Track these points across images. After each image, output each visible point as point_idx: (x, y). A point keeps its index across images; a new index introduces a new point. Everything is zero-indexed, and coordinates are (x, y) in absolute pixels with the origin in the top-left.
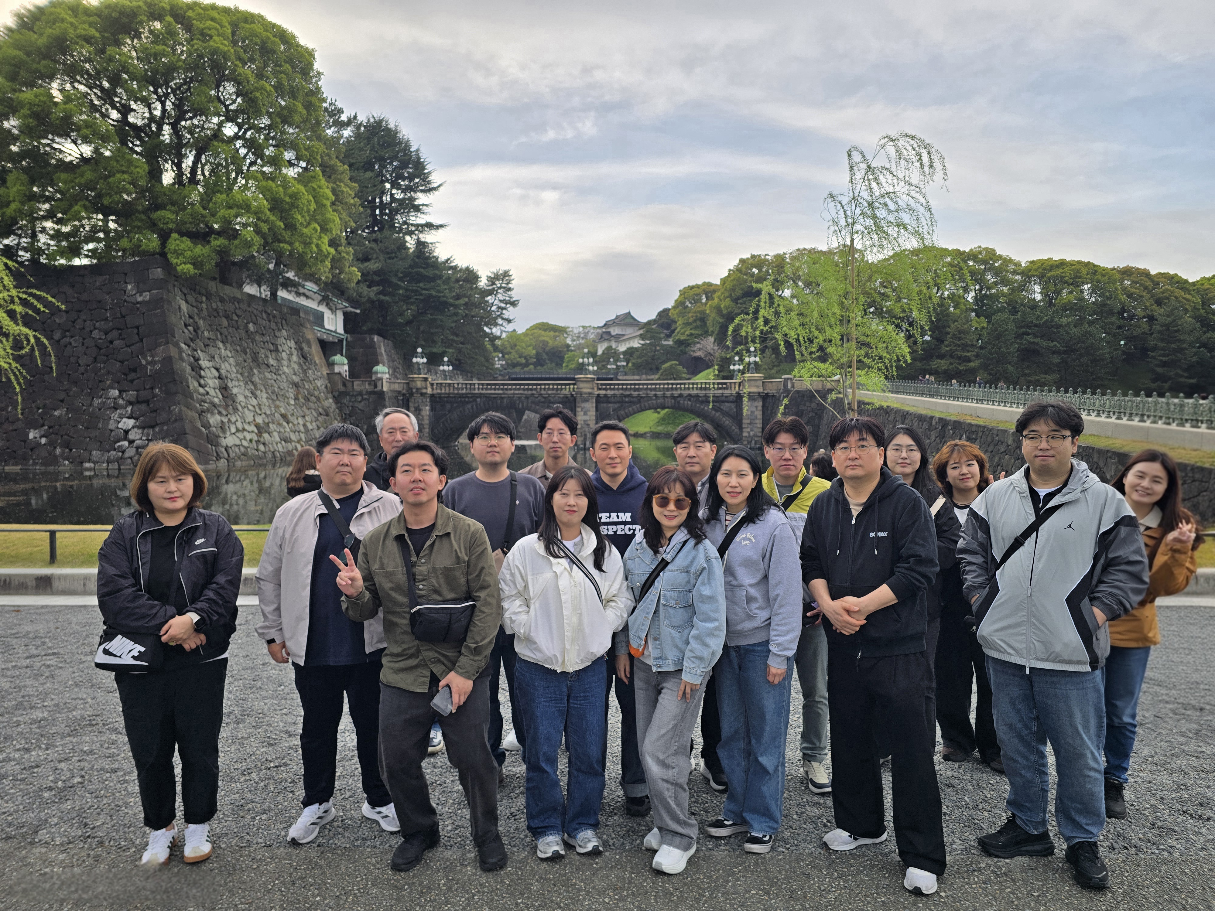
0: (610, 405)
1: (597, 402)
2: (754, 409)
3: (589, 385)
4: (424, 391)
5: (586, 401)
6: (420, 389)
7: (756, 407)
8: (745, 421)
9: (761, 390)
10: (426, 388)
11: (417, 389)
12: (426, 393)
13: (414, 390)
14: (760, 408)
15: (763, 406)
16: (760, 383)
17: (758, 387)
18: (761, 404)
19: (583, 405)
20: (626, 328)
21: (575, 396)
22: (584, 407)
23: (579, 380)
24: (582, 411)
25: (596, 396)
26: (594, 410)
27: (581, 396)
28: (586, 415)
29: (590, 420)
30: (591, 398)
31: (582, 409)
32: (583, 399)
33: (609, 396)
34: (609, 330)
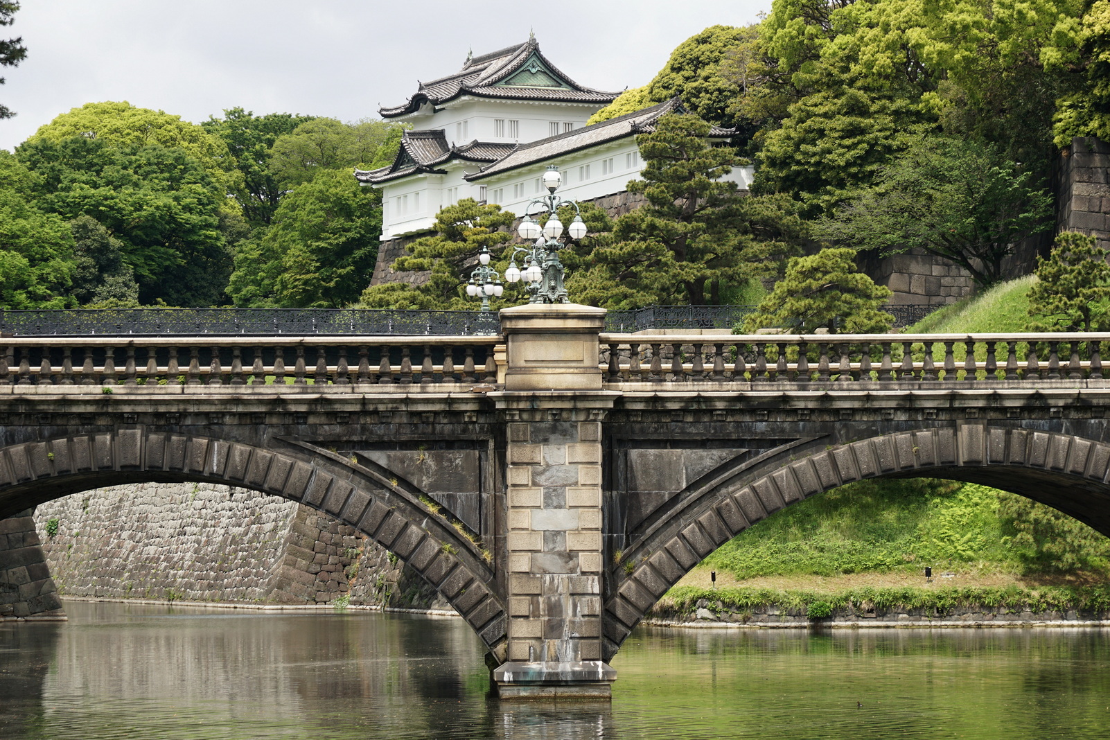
0: (679, 454)
1: (612, 439)
3: (572, 355)
5: (557, 428)
19: (542, 454)
20: (514, 117)
21: (500, 406)
22: (548, 465)
23: (522, 324)
24: (535, 484)
25: (611, 405)
26: (599, 481)
27: (533, 411)
28: (559, 507)
29: (578, 531)
30: (582, 417)
31: (535, 474)
32: (542, 421)
33: (676, 406)
34: (435, 125)
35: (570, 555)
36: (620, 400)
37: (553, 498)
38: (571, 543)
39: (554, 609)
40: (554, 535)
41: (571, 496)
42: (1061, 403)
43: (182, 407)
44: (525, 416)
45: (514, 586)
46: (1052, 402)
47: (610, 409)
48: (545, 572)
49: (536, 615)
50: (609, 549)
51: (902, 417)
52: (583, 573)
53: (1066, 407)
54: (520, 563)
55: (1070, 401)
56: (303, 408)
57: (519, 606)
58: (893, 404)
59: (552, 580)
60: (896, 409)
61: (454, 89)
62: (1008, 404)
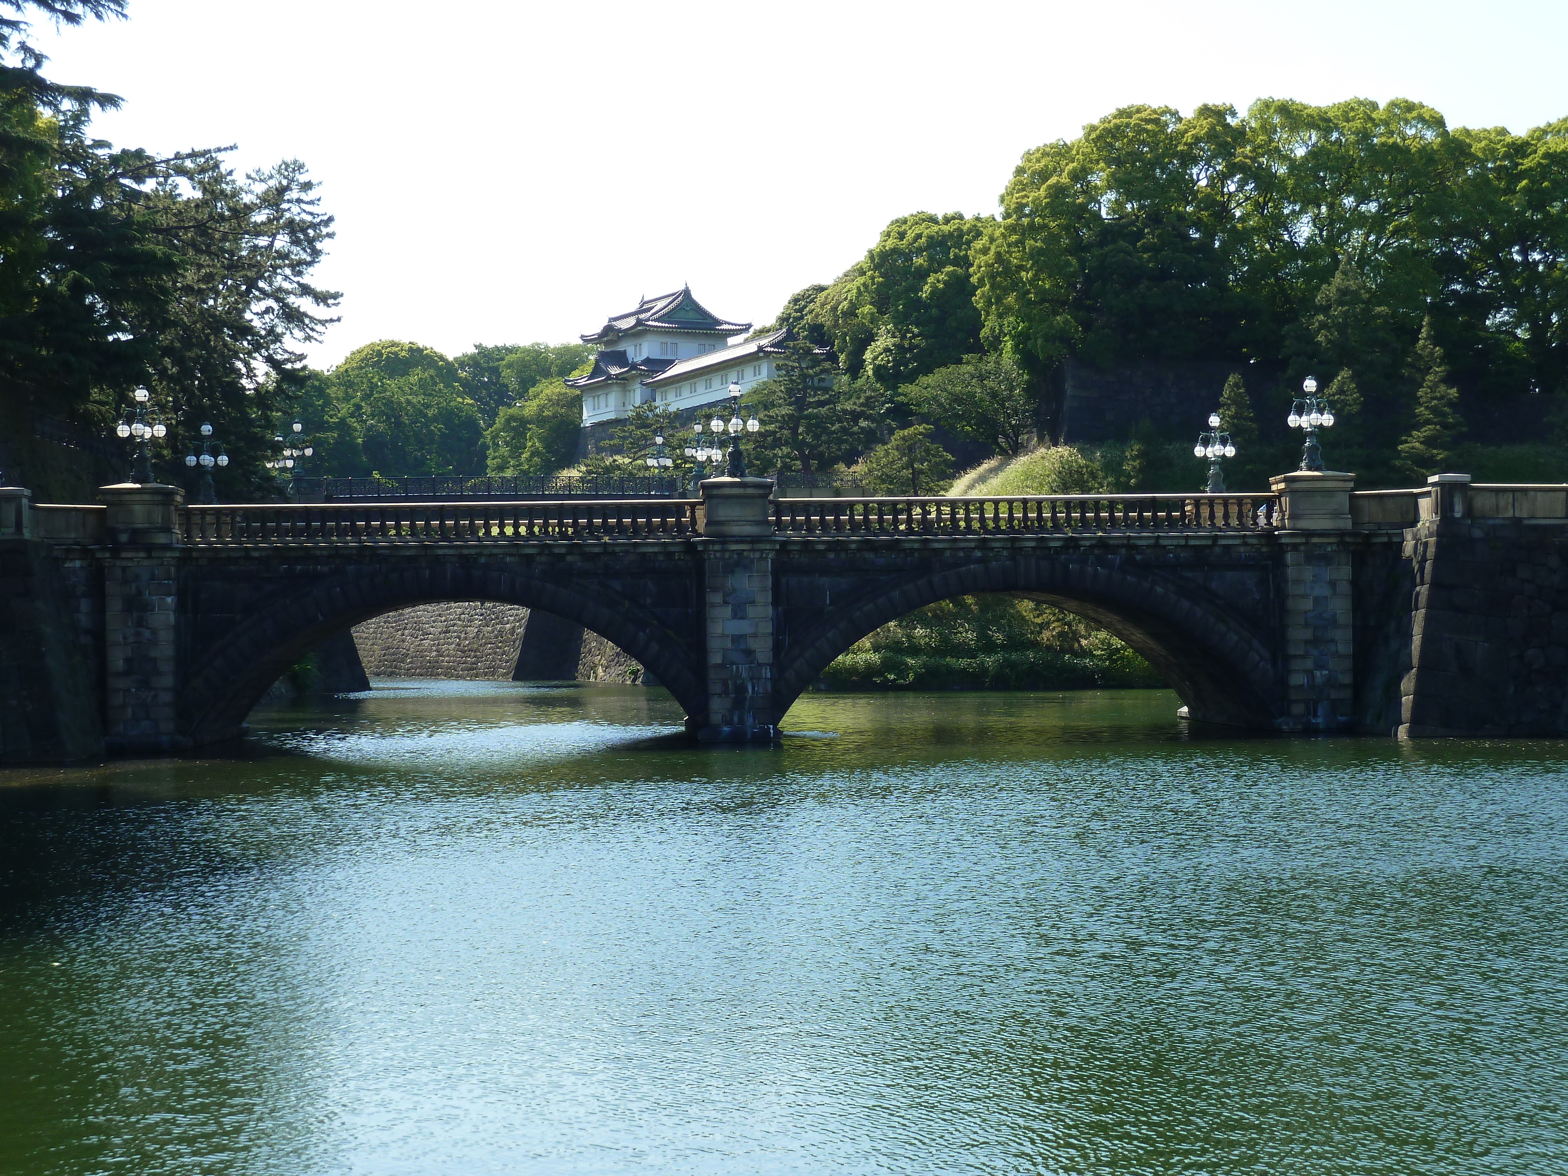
0: (824, 581)
1: (780, 570)
2: (1327, 592)
3: (750, 512)
4: (162, 539)
5: (740, 563)
6: (146, 532)
7: (1333, 584)
8: (1298, 634)
9: (1346, 524)
10: (168, 530)
11: (135, 533)
12: (167, 547)
13: (124, 538)
14: (1345, 588)
15: (1354, 583)
16: (1344, 499)
17: (1336, 515)
18: (1345, 572)
19: (730, 582)
20: (675, 340)
21: (700, 548)
22: (734, 590)
23: (715, 492)
24: (726, 603)
25: (778, 547)
26: (770, 600)
27: (723, 551)
28: (742, 618)
29: (755, 636)
30: (757, 555)
31: (725, 595)
32: (730, 558)
33: (821, 547)
34: (621, 347)
35: (749, 653)
36: (784, 544)
37: (739, 613)
38: (753, 644)
39: (740, 689)
40: (737, 639)
41: (751, 611)
42: (1088, 543)
43: (478, 551)
44: (718, 555)
45: (712, 674)
46: (1082, 543)
47: (776, 550)
48: (733, 664)
49: (726, 692)
50: (777, 648)
51: (978, 554)
52: (759, 664)
53: (1091, 546)
54: (716, 659)
55: (1094, 542)
56: (563, 551)
57: (715, 688)
58: (973, 545)
59: (738, 669)
60: (974, 548)
61: (632, 321)
62: (1052, 544)
